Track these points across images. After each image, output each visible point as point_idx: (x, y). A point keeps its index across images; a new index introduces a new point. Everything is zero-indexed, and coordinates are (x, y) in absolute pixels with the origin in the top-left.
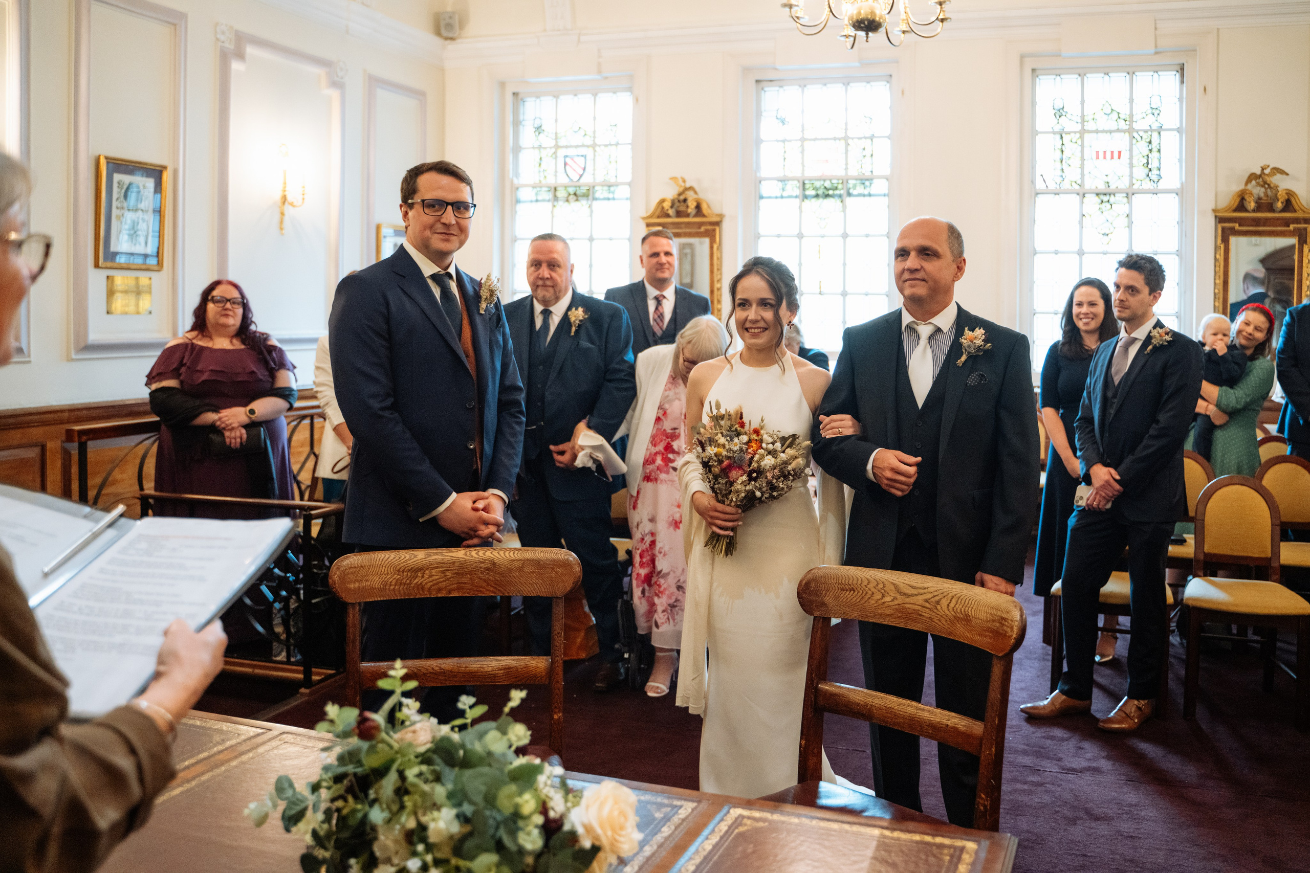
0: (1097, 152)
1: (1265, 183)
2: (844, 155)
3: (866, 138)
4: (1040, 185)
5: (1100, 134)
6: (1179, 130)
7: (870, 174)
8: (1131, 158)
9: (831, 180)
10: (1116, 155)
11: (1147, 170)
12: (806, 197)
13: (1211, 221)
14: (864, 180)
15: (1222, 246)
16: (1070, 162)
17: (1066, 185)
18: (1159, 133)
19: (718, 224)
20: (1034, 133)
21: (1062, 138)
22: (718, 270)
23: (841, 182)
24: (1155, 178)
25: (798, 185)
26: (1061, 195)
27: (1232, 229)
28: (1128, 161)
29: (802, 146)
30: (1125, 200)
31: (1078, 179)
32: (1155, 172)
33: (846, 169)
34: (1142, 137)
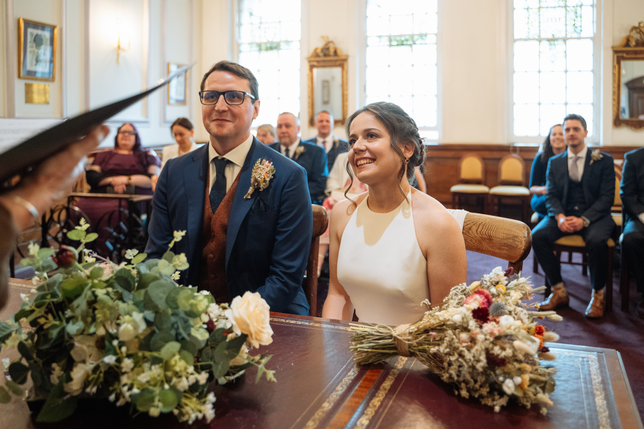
0: (548, 19)
1: (641, 31)
2: (412, 24)
4: (516, 36)
5: (549, 9)
6: (592, 6)
7: (425, 32)
8: (566, 21)
9: (405, 36)
10: (558, 20)
11: (574, 27)
12: (391, 45)
13: (611, 53)
14: (422, 36)
15: (617, 67)
16: (532, 24)
17: (531, 36)
18: (581, 7)
19: (345, 60)
20: (513, 9)
21: (528, 11)
22: (346, 85)
23: (410, 37)
24: (578, 31)
25: (389, 40)
26: (528, 41)
27: (623, 57)
28: (564, 23)
30: (563, 43)
31: (537, 32)
32: (579, 28)
33: (413, 30)
34: (572, 10)
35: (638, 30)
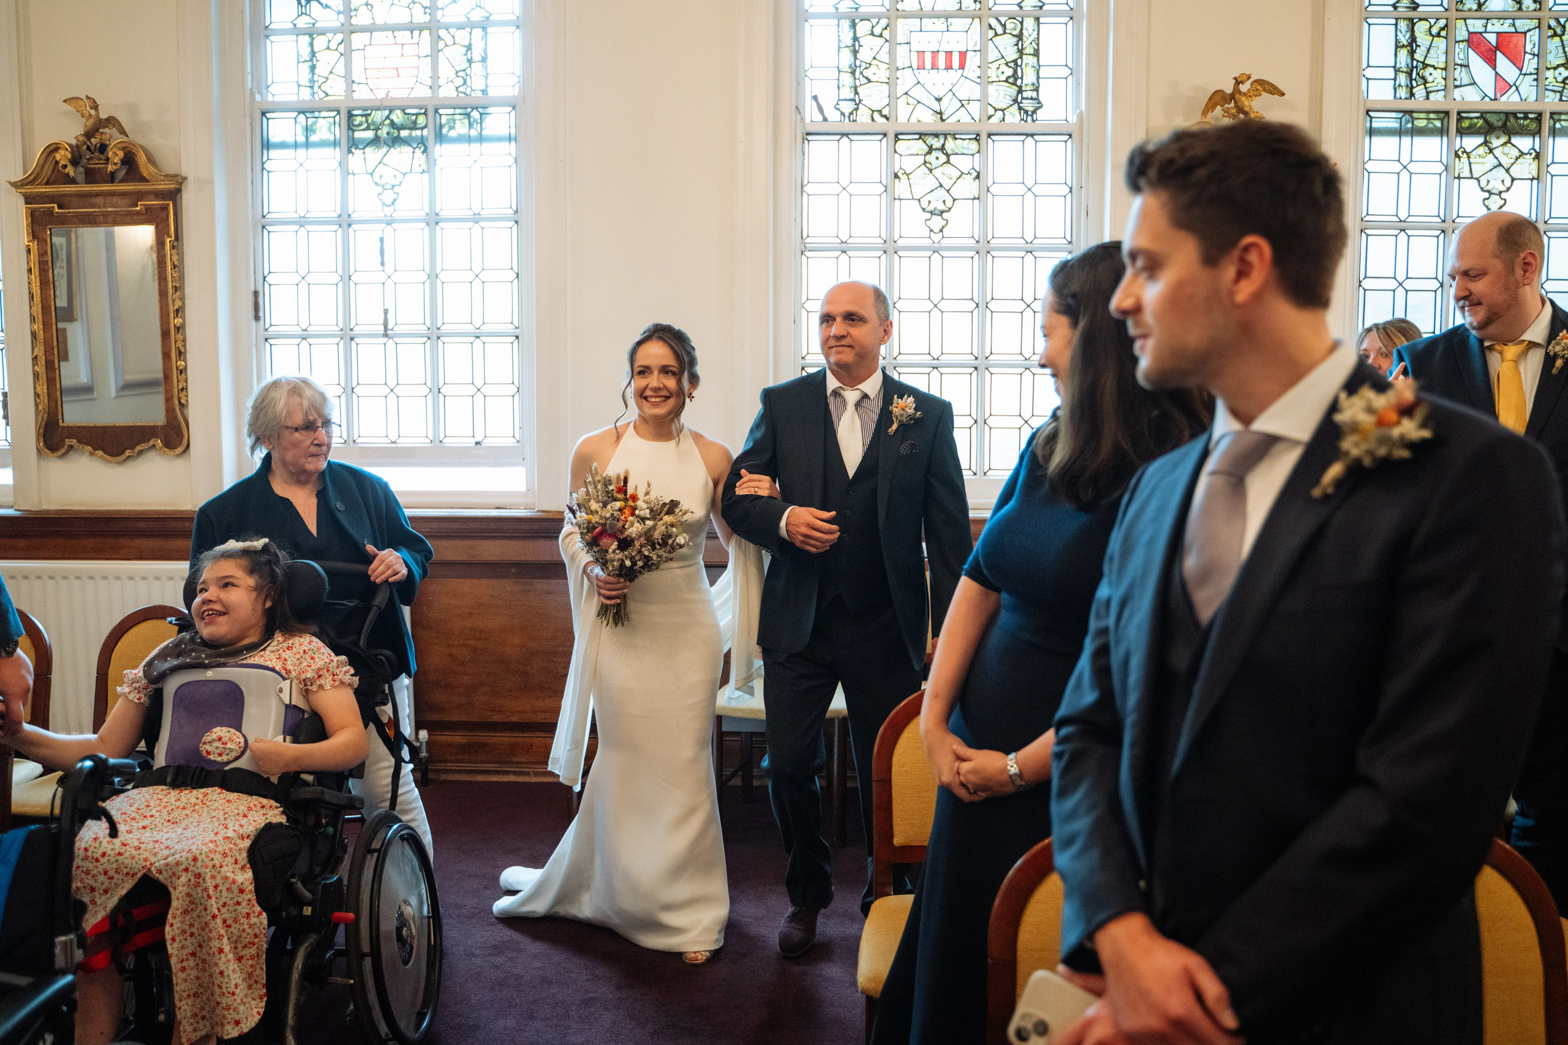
2: (430, 60)
3: (473, 25)
4: (812, 116)
5: (925, 20)
6: (1074, 15)
7: (481, 95)
8: (984, 66)
9: (403, 109)
11: (1014, 89)
12: (353, 144)
14: (471, 109)
16: (869, 73)
17: (862, 118)
18: (1037, 19)
19: (173, 194)
20: (802, 16)
21: (853, 26)
23: (423, 111)
24: (1029, 105)
26: (852, 137)
28: (979, 72)
29: (347, 42)
30: (974, 145)
31: (883, 104)
32: (1029, 93)
33: (434, 86)
34: (1004, 26)
35: (1232, 104)
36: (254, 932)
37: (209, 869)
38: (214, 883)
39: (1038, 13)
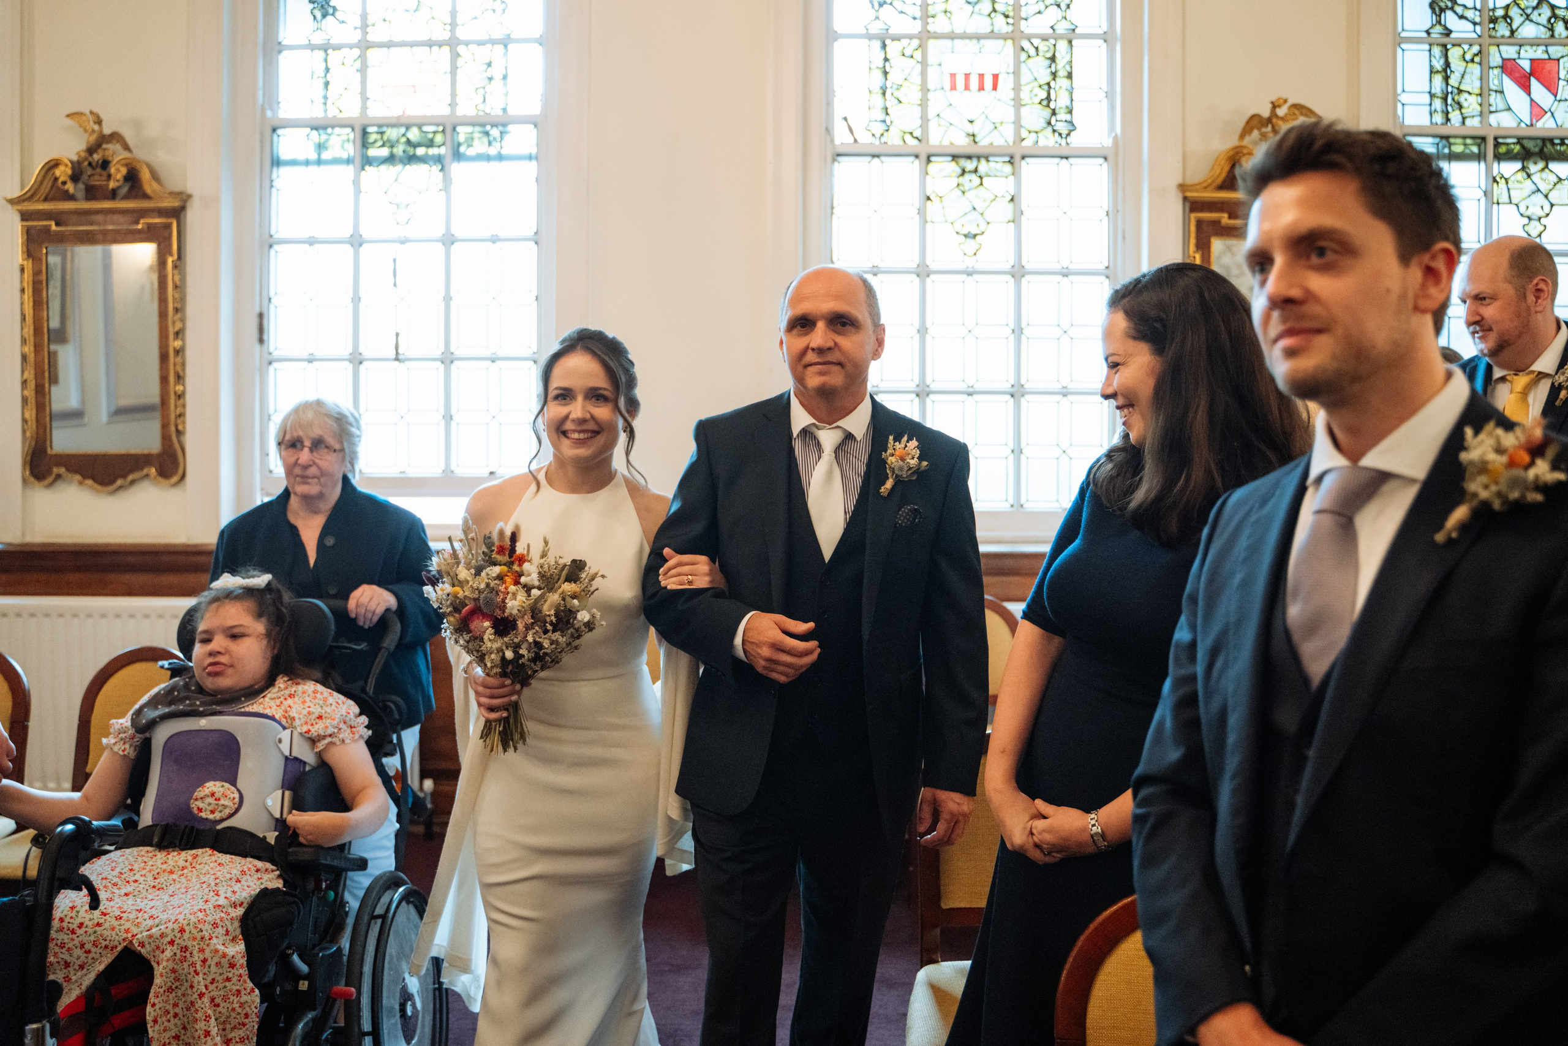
0: (953, 76)
2: (449, 76)
3: (493, 42)
4: (841, 137)
5: (957, 41)
6: (1106, 38)
7: (500, 113)
8: (1017, 88)
9: (420, 127)
10: (988, 82)
11: (1048, 112)
12: (367, 161)
13: (1175, 207)
14: (490, 127)
16: (899, 94)
17: (893, 139)
18: (1070, 42)
19: (175, 212)
20: (831, 36)
21: (884, 46)
22: (177, 310)
23: (441, 128)
24: (1062, 128)
26: (883, 158)
27: (1216, 223)
28: (1012, 94)
29: (363, 57)
30: (1008, 168)
31: (915, 125)
32: (1062, 116)
33: (453, 105)
34: (1037, 48)
35: (1269, 128)
36: (244, 1012)
37: (197, 942)
38: (202, 958)
39: (1071, 36)
